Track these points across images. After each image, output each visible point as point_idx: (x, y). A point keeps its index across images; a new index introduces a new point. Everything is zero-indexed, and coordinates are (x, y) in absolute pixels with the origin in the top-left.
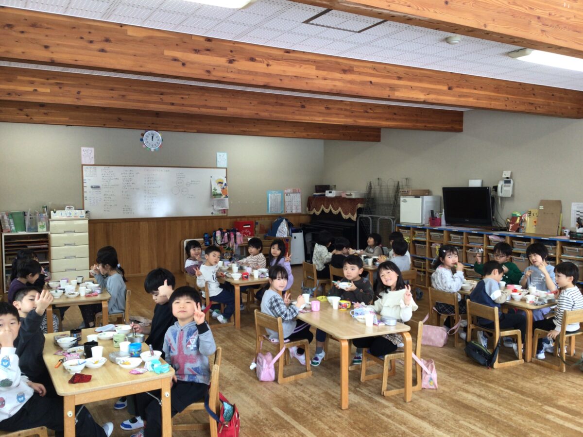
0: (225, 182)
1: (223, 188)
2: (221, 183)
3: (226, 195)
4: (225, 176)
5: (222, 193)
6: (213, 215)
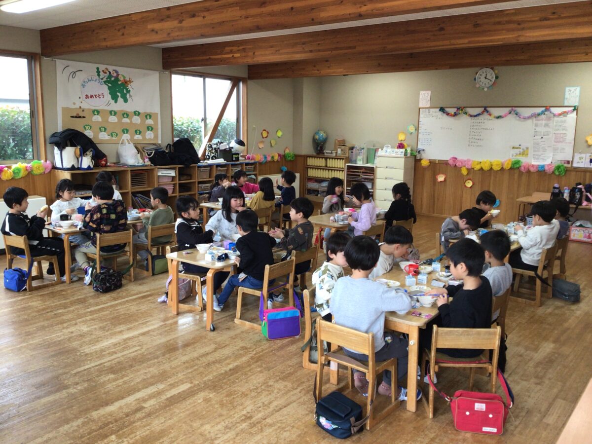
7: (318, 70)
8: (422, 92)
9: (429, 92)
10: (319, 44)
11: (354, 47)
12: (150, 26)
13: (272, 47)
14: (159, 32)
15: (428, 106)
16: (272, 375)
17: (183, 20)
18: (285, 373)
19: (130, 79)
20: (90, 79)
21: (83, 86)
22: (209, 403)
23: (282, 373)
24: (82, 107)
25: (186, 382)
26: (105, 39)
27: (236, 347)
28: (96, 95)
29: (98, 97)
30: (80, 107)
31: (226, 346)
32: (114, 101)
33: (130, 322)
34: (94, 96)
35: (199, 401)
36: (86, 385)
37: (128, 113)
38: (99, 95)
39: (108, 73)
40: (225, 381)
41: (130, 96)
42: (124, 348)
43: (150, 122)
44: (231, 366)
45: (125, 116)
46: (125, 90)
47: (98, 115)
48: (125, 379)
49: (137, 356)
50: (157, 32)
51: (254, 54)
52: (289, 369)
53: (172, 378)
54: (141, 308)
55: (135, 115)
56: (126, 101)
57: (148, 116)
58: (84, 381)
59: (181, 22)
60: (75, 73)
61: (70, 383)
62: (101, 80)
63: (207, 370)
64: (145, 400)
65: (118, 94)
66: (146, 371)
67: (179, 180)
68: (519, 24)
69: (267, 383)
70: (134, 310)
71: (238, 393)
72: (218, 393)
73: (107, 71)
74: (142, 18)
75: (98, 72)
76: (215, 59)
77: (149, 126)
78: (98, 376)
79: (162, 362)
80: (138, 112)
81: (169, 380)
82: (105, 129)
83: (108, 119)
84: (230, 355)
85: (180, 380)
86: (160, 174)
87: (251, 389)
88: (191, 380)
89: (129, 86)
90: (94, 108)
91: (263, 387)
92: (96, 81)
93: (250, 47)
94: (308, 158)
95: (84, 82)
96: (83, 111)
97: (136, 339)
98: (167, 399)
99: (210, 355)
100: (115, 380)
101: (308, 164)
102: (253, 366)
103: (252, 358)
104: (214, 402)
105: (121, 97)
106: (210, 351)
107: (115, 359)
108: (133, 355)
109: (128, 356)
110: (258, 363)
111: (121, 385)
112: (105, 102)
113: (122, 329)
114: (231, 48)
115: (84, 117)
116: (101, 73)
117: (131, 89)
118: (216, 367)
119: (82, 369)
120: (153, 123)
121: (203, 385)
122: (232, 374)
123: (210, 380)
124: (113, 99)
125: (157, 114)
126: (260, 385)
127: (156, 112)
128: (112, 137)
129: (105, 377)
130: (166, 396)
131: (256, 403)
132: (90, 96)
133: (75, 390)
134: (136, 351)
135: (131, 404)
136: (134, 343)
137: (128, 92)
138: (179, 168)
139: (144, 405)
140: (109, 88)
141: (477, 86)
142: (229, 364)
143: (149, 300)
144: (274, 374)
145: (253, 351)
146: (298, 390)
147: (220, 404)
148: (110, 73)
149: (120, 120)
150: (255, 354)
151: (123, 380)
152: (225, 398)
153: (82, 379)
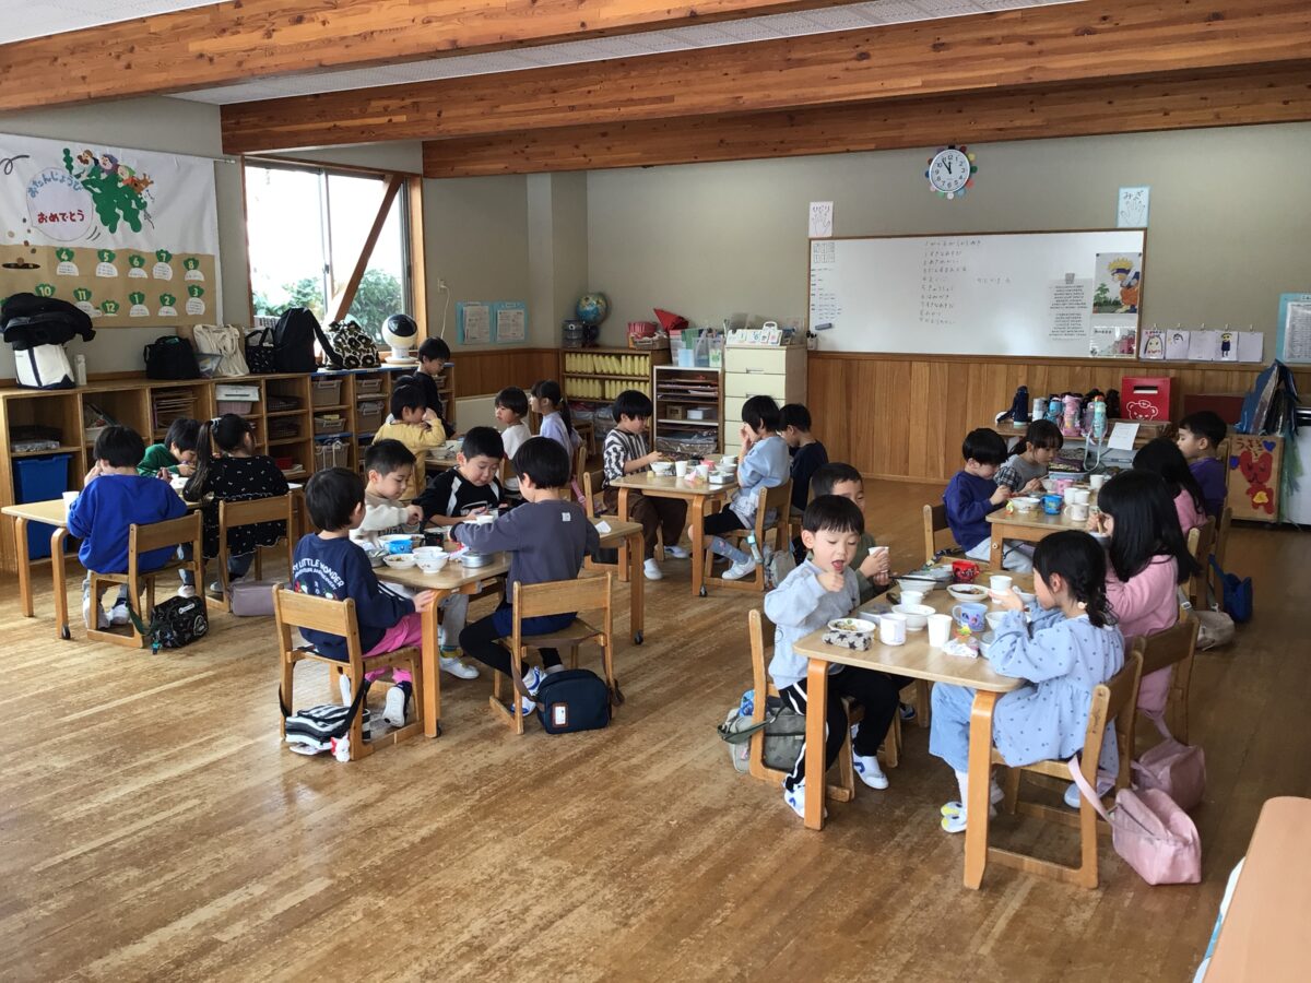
0: (1137, 268)
1: (1129, 286)
2: (1124, 271)
3: (1133, 306)
4: (1141, 251)
5: (1123, 298)
6: (1096, 356)
7: (585, 156)
8: (813, 205)
9: (831, 204)
10: (589, 92)
11: (671, 99)
12: (195, 46)
13: (482, 100)
14: (216, 60)
15: (830, 235)
16: (523, 845)
17: (274, 30)
18: (553, 838)
19: (145, 175)
20: (48, 176)
21: (33, 192)
22: (378, 922)
23: (546, 839)
24: (31, 243)
25: (319, 876)
26: (84, 78)
27: (433, 787)
28: (64, 215)
29: (68, 220)
30: (26, 243)
31: (408, 785)
32: (107, 227)
33: (170, 743)
34: (60, 217)
35: (354, 919)
36: (70, 897)
37: (144, 257)
38: (72, 215)
39: (92, 162)
40: (411, 867)
41: (147, 216)
42: (160, 803)
43: (196, 275)
44: (424, 832)
45: (136, 262)
46: (133, 202)
47: (69, 260)
48: (168, 877)
49: (194, 820)
50: (211, 60)
51: (439, 115)
52: (562, 829)
53: (284, 869)
54: (192, 710)
55: (161, 260)
56: (136, 227)
57: (192, 261)
58: (67, 890)
59: (269, 35)
60: (10, 161)
61: (29, 896)
62: (74, 179)
63: (369, 844)
64: (220, 926)
65: (117, 210)
66: (217, 856)
67: (268, 411)
68: (1031, 43)
69: (515, 864)
70: (178, 714)
71: (446, 893)
72: (399, 896)
73: (89, 158)
74: (175, 27)
75: (68, 160)
76: (348, 129)
77: (194, 286)
78: (99, 875)
79: (255, 831)
80: (166, 252)
81: (276, 873)
82: (89, 294)
83: (95, 272)
84: (419, 805)
85: (304, 871)
86: (222, 397)
87: (477, 881)
88: (330, 870)
89: (144, 193)
90: (59, 245)
91: (505, 876)
92: (62, 181)
93: (427, 99)
94: (567, 356)
95: (34, 183)
96: (34, 251)
97: (187, 782)
98: (276, 918)
99: (371, 809)
100: (145, 880)
101: (568, 369)
102: (476, 828)
103: (473, 809)
104: (389, 919)
105: (125, 219)
106: (373, 800)
107: (141, 830)
108: (181, 819)
109: (172, 822)
110: (487, 821)
111: (157, 894)
112: (88, 230)
113: (151, 759)
114: (385, 102)
115: (36, 266)
116: (76, 163)
117: (148, 200)
118: (389, 835)
119: (58, 859)
120: (202, 279)
121: (360, 881)
122: (429, 850)
123: (377, 867)
124: (105, 224)
125: (213, 257)
126: (498, 870)
127: (209, 251)
128: (106, 312)
129: (117, 875)
130: (271, 911)
131: (492, 914)
132: (49, 215)
133: (44, 913)
134: (189, 810)
135: (187, 936)
136: (184, 792)
137: (143, 206)
138: (267, 381)
139: (218, 936)
140: (96, 197)
141: (933, 188)
142: (417, 827)
143: (214, 689)
144: (528, 843)
145: (473, 793)
146: (588, 877)
147: (405, 922)
148: (96, 161)
149: (123, 272)
150: (480, 800)
151: (162, 881)
152: (415, 907)
153: (59, 883)
